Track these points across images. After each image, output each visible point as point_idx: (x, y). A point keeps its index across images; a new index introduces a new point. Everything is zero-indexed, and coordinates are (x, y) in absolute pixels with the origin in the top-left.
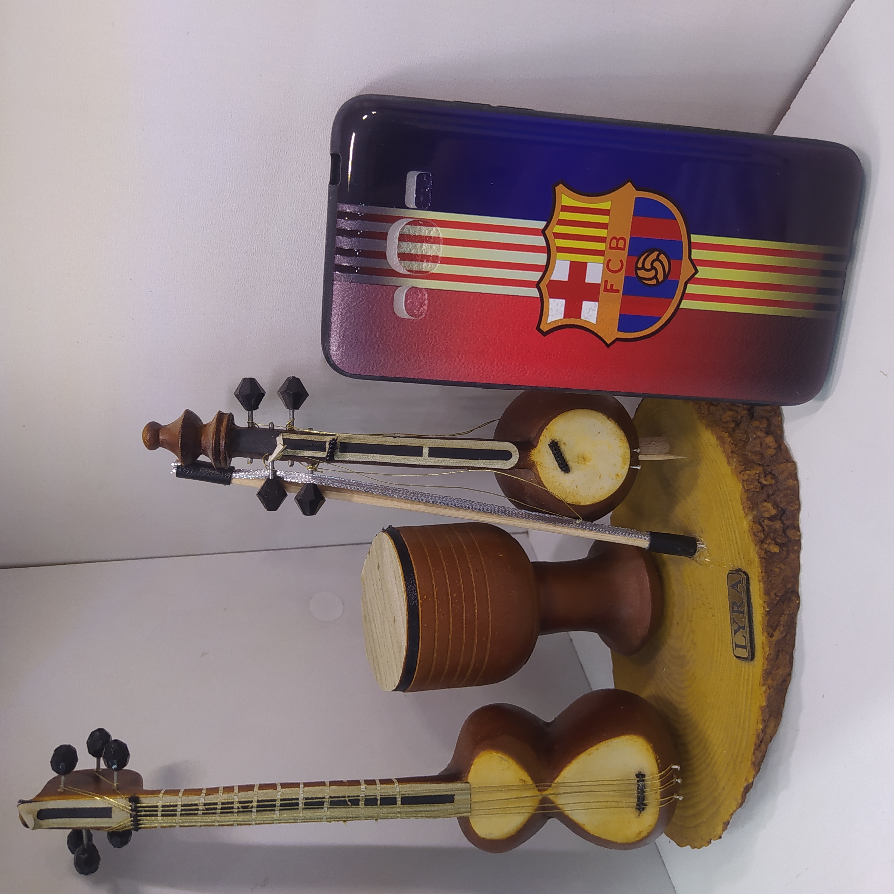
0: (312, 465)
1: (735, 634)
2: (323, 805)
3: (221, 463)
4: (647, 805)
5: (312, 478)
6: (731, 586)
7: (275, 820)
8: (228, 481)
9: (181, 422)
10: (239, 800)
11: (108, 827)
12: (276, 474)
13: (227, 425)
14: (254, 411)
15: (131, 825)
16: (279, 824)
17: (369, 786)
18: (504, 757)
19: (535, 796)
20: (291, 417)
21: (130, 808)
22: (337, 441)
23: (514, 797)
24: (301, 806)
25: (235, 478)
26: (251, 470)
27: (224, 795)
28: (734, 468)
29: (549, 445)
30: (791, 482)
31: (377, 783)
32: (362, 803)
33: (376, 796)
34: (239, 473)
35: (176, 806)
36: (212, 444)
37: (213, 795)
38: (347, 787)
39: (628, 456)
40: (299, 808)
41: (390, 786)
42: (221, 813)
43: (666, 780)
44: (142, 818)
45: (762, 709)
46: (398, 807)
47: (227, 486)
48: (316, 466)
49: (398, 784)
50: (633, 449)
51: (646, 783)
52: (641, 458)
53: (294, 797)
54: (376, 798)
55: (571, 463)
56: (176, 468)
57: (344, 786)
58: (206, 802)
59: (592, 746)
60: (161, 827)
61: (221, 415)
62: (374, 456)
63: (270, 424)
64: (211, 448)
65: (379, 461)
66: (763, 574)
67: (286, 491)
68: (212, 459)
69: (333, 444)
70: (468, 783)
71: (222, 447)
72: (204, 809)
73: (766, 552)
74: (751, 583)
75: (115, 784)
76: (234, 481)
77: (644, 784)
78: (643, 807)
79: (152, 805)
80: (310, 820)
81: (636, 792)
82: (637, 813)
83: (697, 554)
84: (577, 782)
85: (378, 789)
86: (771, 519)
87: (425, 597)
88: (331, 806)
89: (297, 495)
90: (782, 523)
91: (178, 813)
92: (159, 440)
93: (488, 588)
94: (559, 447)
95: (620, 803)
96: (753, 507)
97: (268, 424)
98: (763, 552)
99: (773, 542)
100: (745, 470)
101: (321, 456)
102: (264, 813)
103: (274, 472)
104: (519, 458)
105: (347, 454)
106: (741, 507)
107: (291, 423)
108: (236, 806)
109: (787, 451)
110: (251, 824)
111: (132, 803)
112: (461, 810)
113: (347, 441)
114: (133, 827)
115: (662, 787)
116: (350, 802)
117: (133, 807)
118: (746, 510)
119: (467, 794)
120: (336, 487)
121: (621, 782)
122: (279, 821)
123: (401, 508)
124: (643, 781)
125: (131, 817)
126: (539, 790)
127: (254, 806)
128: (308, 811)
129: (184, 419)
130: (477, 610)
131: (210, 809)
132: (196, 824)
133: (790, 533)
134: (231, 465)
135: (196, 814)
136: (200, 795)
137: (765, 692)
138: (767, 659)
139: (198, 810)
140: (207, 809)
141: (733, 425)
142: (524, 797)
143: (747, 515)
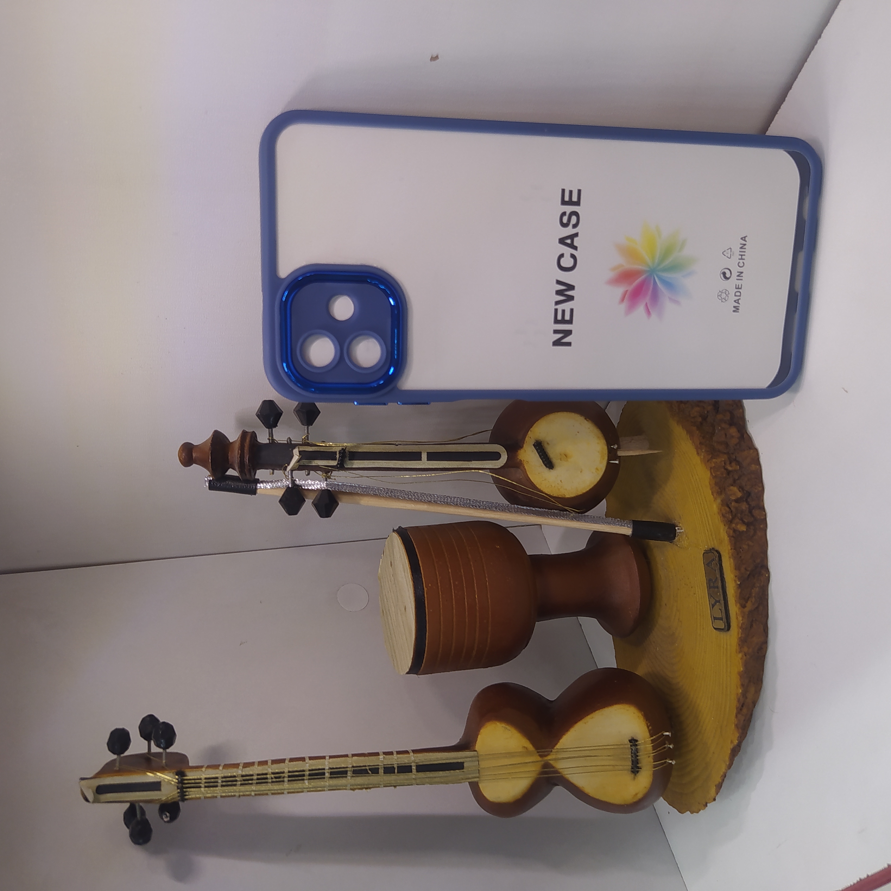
0: (326, 473)
1: (712, 608)
2: (347, 774)
3: (246, 475)
4: (641, 768)
5: (327, 486)
6: (707, 565)
7: (304, 788)
8: (253, 492)
9: (210, 441)
10: (272, 771)
11: (158, 800)
12: (295, 483)
13: (250, 441)
14: (274, 429)
15: (179, 797)
16: (309, 793)
17: (387, 756)
18: (507, 727)
19: (537, 762)
20: (306, 432)
21: (177, 781)
22: (346, 450)
23: (517, 762)
24: (327, 775)
25: (260, 488)
26: (274, 481)
27: (259, 767)
28: (702, 457)
29: (534, 445)
30: (753, 467)
31: (394, 753)
32: (381, 771)
33: (393, 764)
34: (263, 484)
35: (217, 778)
36: (238, 458)
37: (249, 767)
38: (367, 758)
39: (606, 452)
40: (325, 777)
41: (405, 755)
42: (257, 783)
43: (658, 744)
44: (188, 790)
45: (741, 675)
46: (414, 774)
47: (253, 496)
48: (329, 474)
49: (412, 754)
50: (611, 446)
51: (638, 747)
52: (620, 453)
53: (320, 767)
54: (393, 767)
55: (554, 461)
56: (208, 482)
57: (365, 756)
58: (244, 773)
59: (587, 715)
60: (206, 798)
61: (244, 434)
62: (380, 463)
63: (287, 439)
64: (237, 461)
65: (383, 466)
66: (733, 550)
67: (304, 497)
68: (238, 472)
69: (342, 453)
70: (476, 751)
71: (246, 459)
72: (242, 779)
73: (735, 531)
74: (723, 560)
75: (164, 761)
76: (258, 491)
77: (637, 749)
78: (637, 770)
79: (196, 777)
80: (336, 788)
81: (630, 756)
82: (633, 775)
83: (676, 538)
84: (575, 748)
85: (395, 759)
86: (737, 501)
87: (430, 585)
88: (354, 775)
89: (314, 500)
90: (748, 504)
91: (219, 785)
92: (192, 458)
93: (487, 575)
94: (542, 446)
95: (616, 767)
96: (721, 492)
97: (286, 440)
98: (731, 532)
99: (741, 521)
100: (712, 458)
101: (332, 465)
102: (295, 782)
103: (293, 481)
104: (508, 458)
105: (355, 461)
106: (710, 492)
107: (306, 438)
108: (268, 776)
109: (750, 439)
110: (283, 793)
111: (178, 776)
112: (470, 776)
113: (355, 451)
114: (179, 798)
115: (654, 751)
116: (371, 771)
117: (180, 780)
118: (715, 495)
119: (475, 761)
120: (348, 491)
121: (616, 747)
122: (308, 790)
123: (406, 508)
124: (636, 745)
125: (178, 788)
126: (541, 756)
127: (285, 776)
128: (334, 780)
129: (213, 438)
130: (477, 596)
131: (247, 780)
132: (235, 794)
133: (756, 512)
134: (257, 477)
135: (235, 785)
136: (238, 768)
137: (742, 659)
138: (741, 628)
139: (236, 781)
140: (244, 780)
141: (700, 419)
142: (526, 763)
143: (715, 499)
